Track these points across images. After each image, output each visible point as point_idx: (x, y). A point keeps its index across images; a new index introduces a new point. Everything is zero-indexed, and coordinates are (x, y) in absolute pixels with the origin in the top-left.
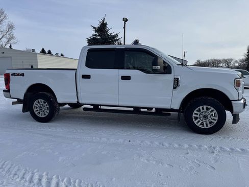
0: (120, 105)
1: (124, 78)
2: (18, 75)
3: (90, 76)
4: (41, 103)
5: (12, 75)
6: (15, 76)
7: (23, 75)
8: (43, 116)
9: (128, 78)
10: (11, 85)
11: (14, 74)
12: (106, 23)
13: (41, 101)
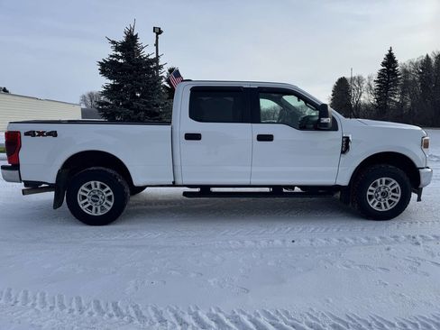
0: (252, 184)
1: (261, 138)
2: (41, 134)
3: (200, 135)
4: (93, 188)
5: (27, 134)
6: (34, 135)
7: (54, 134)
8: (100, 214)
9: (269, 138)
10: (22, 155)
11: (31, 134)
12: (136, 35)
13: (96, 184)
